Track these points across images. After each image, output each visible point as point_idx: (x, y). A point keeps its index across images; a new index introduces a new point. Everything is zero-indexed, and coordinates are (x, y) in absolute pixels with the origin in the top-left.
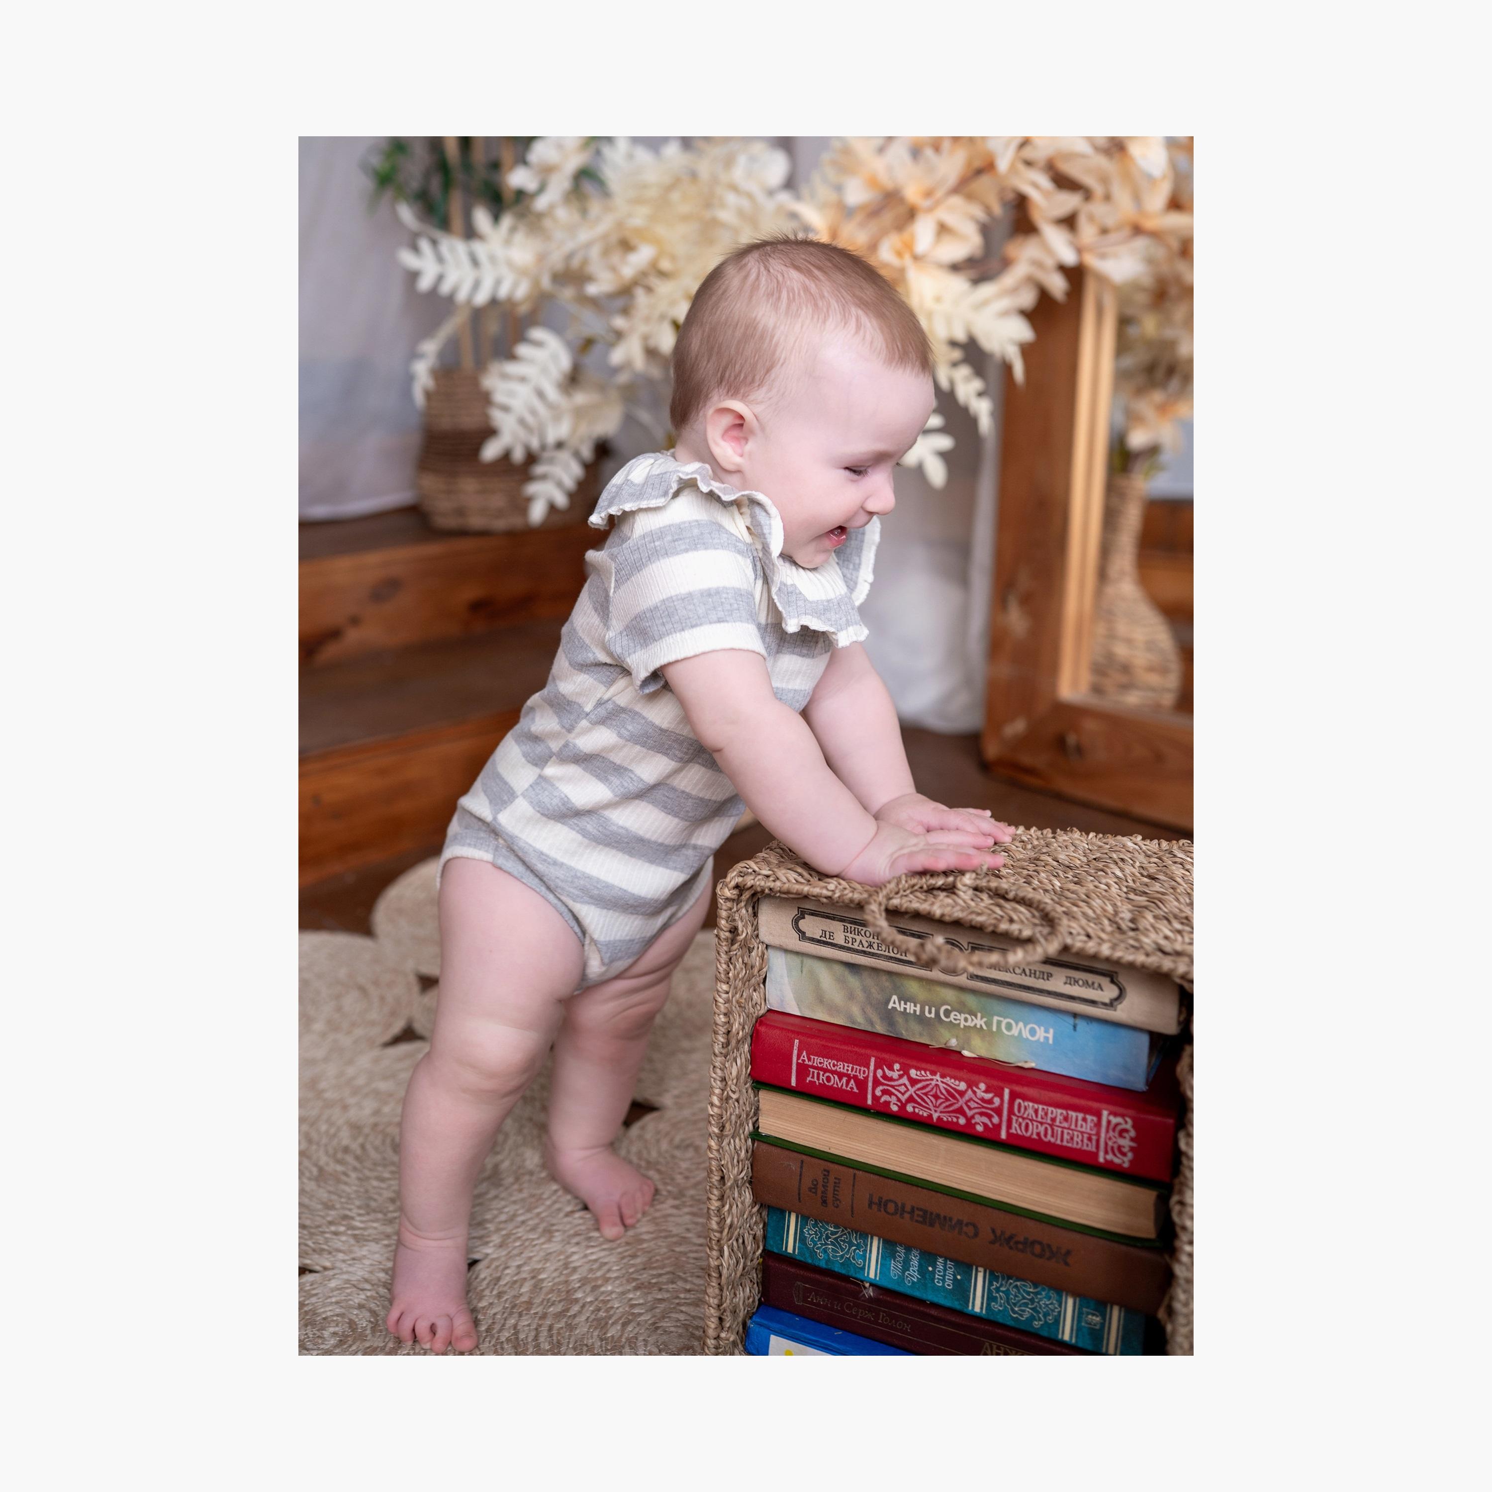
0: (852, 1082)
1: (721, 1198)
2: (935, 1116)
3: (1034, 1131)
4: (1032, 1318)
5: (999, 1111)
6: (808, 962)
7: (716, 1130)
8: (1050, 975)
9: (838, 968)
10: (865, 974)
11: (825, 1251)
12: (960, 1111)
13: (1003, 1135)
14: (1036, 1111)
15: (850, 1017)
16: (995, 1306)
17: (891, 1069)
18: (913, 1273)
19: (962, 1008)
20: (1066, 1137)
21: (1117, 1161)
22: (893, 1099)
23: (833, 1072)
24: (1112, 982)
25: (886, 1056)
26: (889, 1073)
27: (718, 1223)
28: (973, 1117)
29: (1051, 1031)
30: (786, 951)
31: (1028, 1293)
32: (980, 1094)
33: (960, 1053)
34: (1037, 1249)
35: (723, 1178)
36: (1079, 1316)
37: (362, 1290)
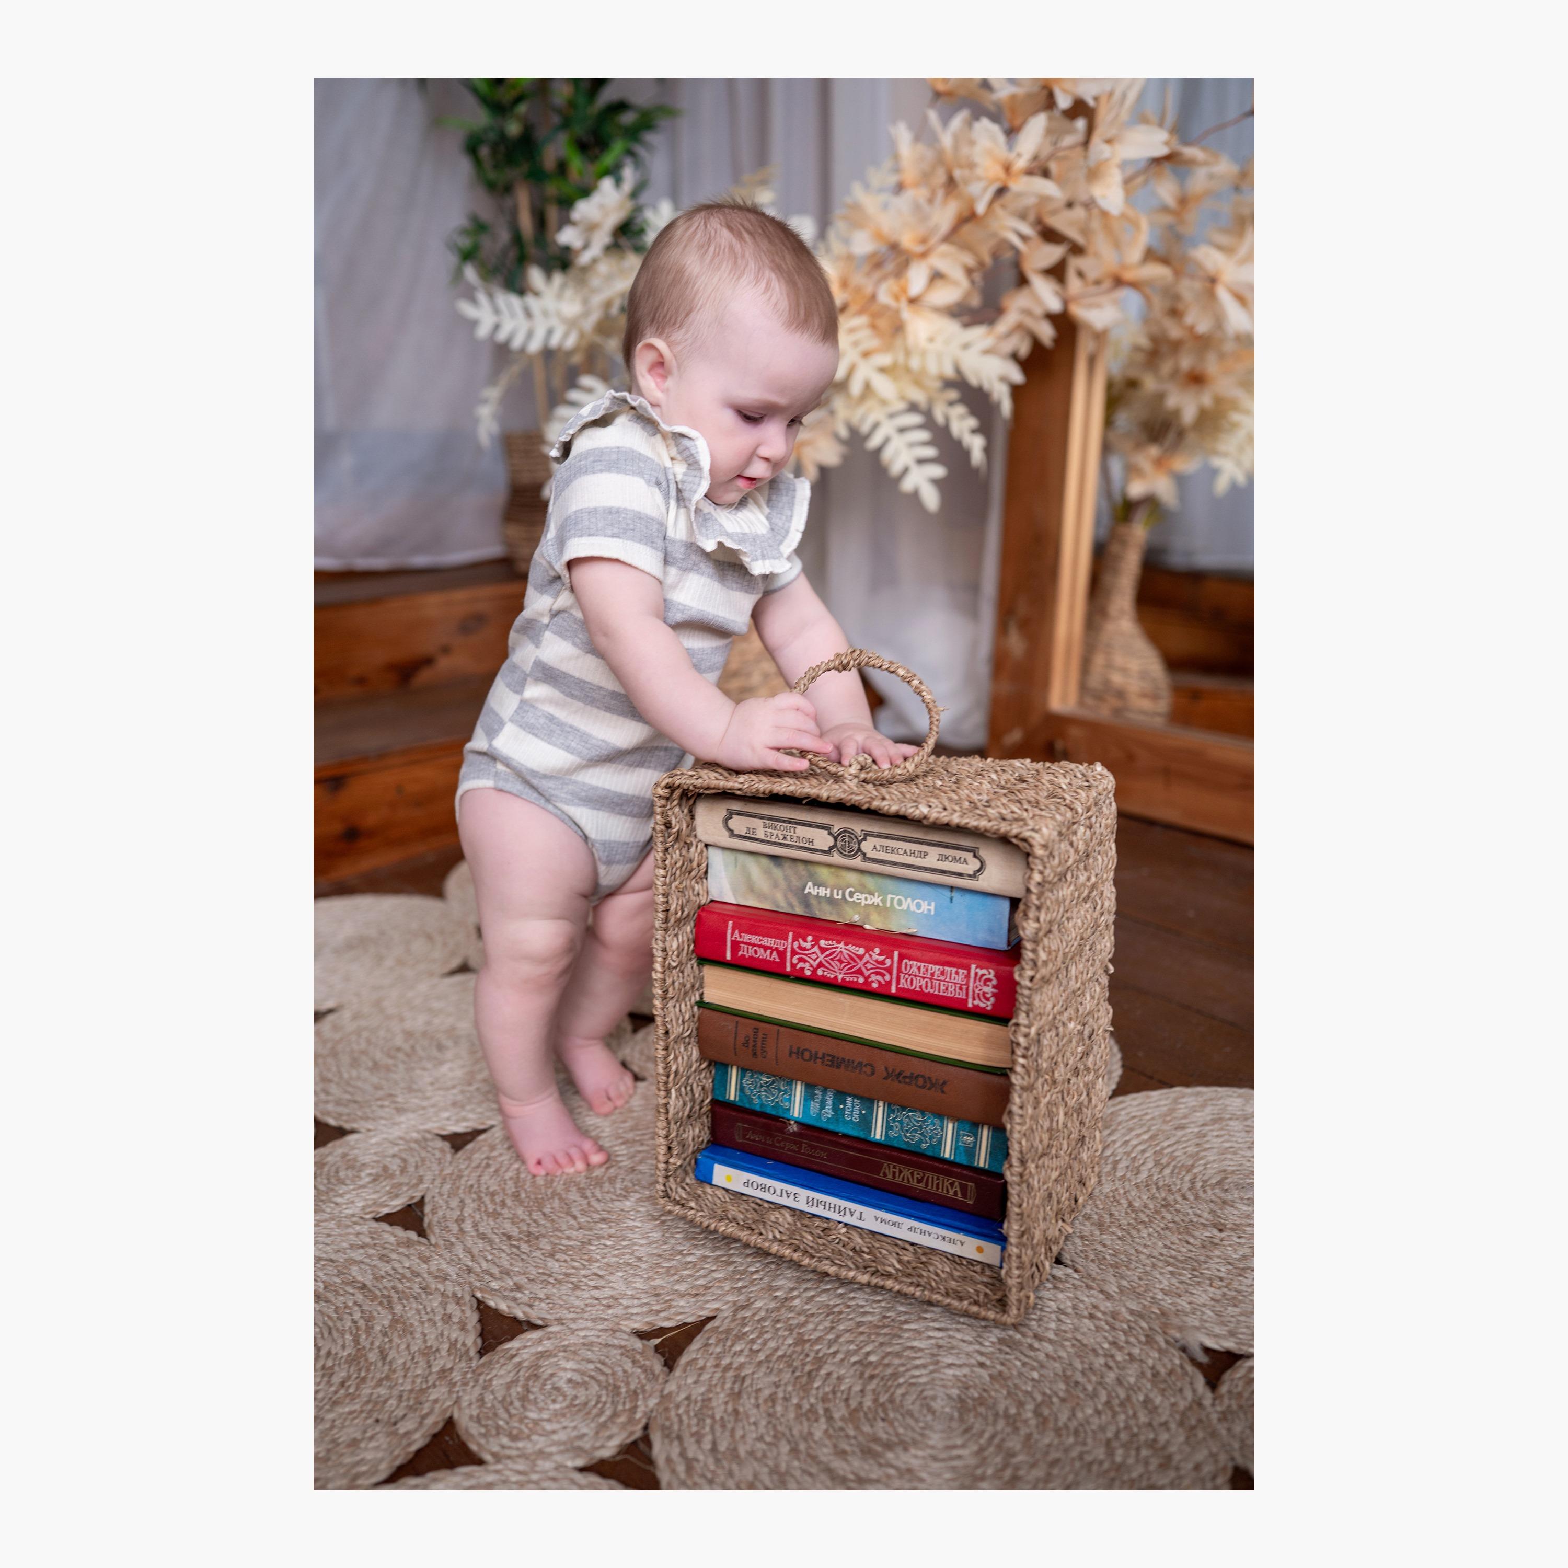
0: (775, 953)
1: (666, 1048)
2: (840, 977)
3: (918, 984)
4: (921, 1141)
5: (889, 970)
6: (742, 858)
7: (660, 992)
8: (926, 854)
9: (765, 861)
10: (787, 865)
11: (759, 1097)
12: (859, 972)
13: (893, 990)
14: (919, 968)
15: (775, 902)
16: (892, 1134)
17: (805, 941)
18: (828, 1112)
19: (863, 889)
20: (942, 988)
21: (982, 1005)
22: (807, 965)
23: (760, 946)
24: (975, 856)
25: (802, 931)
26: (803, 944)
27: (665, 1069)
28: (869, 976)
29: (933, 904)
30: (724, 849)
31: (918, 1121)
32: (875, 957)
33: (862, 927)
34: (921, 1081)
35: (667, 1033)
36: (957, 1137)
37: (397, 1144)
